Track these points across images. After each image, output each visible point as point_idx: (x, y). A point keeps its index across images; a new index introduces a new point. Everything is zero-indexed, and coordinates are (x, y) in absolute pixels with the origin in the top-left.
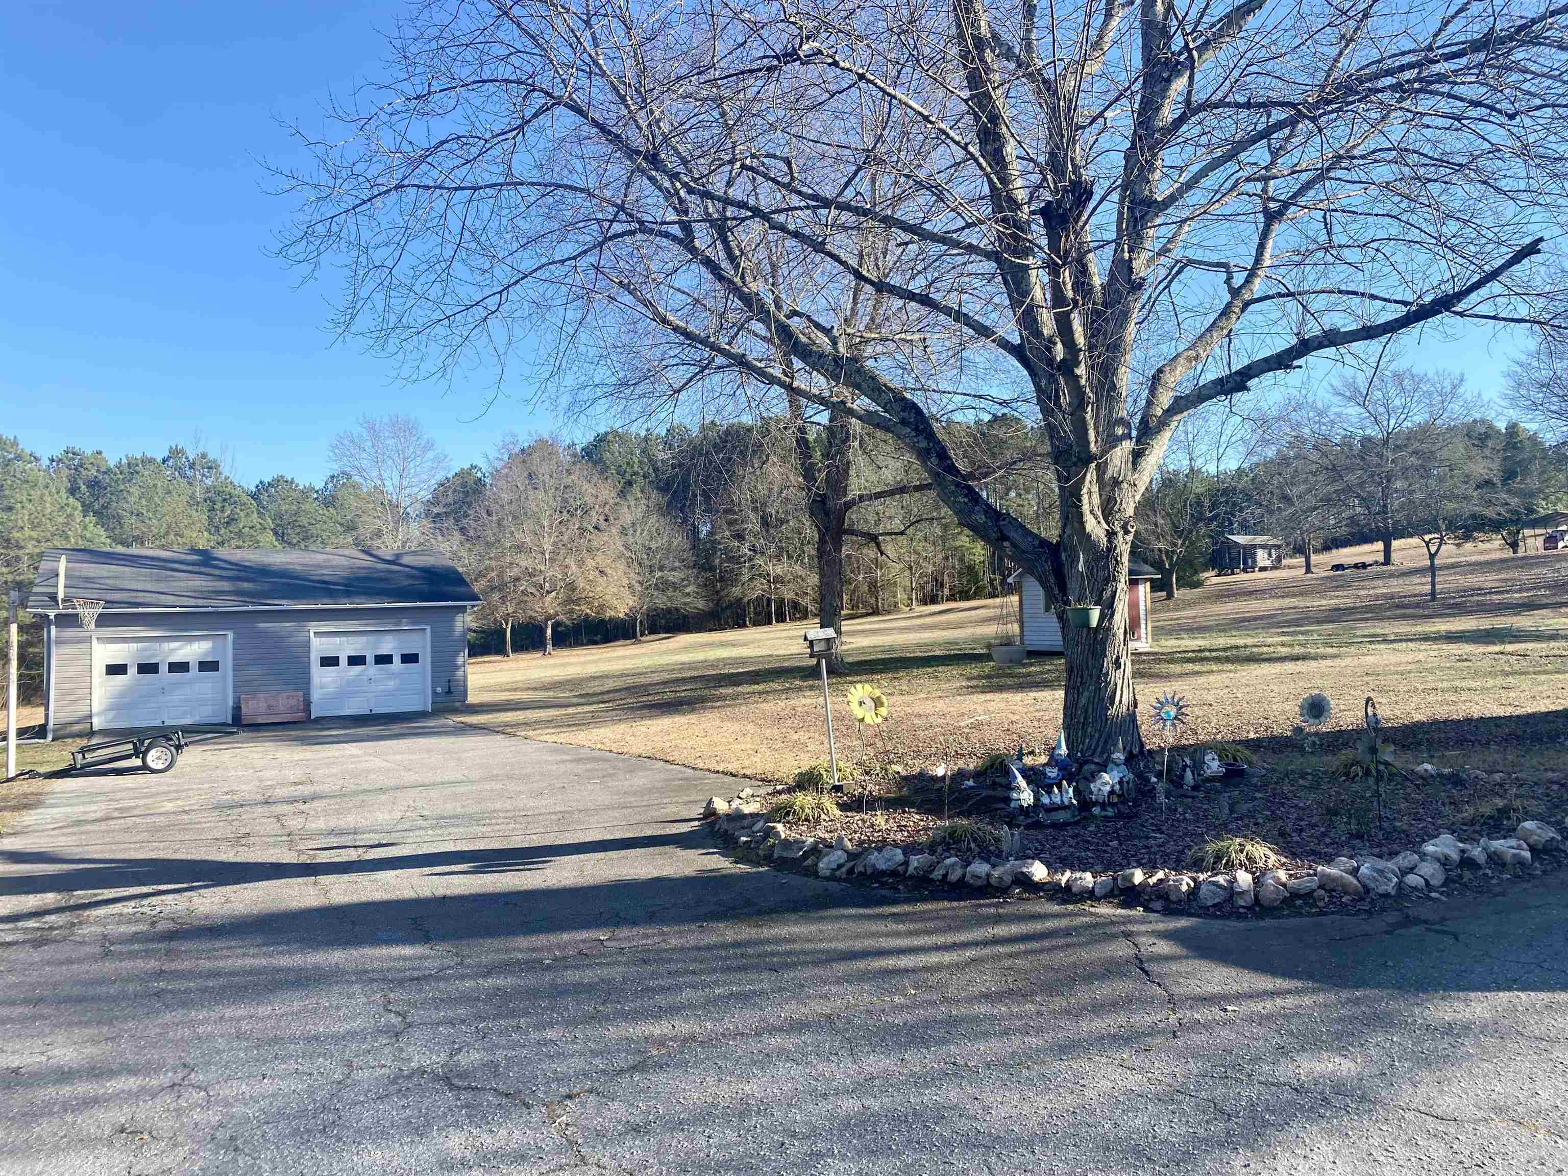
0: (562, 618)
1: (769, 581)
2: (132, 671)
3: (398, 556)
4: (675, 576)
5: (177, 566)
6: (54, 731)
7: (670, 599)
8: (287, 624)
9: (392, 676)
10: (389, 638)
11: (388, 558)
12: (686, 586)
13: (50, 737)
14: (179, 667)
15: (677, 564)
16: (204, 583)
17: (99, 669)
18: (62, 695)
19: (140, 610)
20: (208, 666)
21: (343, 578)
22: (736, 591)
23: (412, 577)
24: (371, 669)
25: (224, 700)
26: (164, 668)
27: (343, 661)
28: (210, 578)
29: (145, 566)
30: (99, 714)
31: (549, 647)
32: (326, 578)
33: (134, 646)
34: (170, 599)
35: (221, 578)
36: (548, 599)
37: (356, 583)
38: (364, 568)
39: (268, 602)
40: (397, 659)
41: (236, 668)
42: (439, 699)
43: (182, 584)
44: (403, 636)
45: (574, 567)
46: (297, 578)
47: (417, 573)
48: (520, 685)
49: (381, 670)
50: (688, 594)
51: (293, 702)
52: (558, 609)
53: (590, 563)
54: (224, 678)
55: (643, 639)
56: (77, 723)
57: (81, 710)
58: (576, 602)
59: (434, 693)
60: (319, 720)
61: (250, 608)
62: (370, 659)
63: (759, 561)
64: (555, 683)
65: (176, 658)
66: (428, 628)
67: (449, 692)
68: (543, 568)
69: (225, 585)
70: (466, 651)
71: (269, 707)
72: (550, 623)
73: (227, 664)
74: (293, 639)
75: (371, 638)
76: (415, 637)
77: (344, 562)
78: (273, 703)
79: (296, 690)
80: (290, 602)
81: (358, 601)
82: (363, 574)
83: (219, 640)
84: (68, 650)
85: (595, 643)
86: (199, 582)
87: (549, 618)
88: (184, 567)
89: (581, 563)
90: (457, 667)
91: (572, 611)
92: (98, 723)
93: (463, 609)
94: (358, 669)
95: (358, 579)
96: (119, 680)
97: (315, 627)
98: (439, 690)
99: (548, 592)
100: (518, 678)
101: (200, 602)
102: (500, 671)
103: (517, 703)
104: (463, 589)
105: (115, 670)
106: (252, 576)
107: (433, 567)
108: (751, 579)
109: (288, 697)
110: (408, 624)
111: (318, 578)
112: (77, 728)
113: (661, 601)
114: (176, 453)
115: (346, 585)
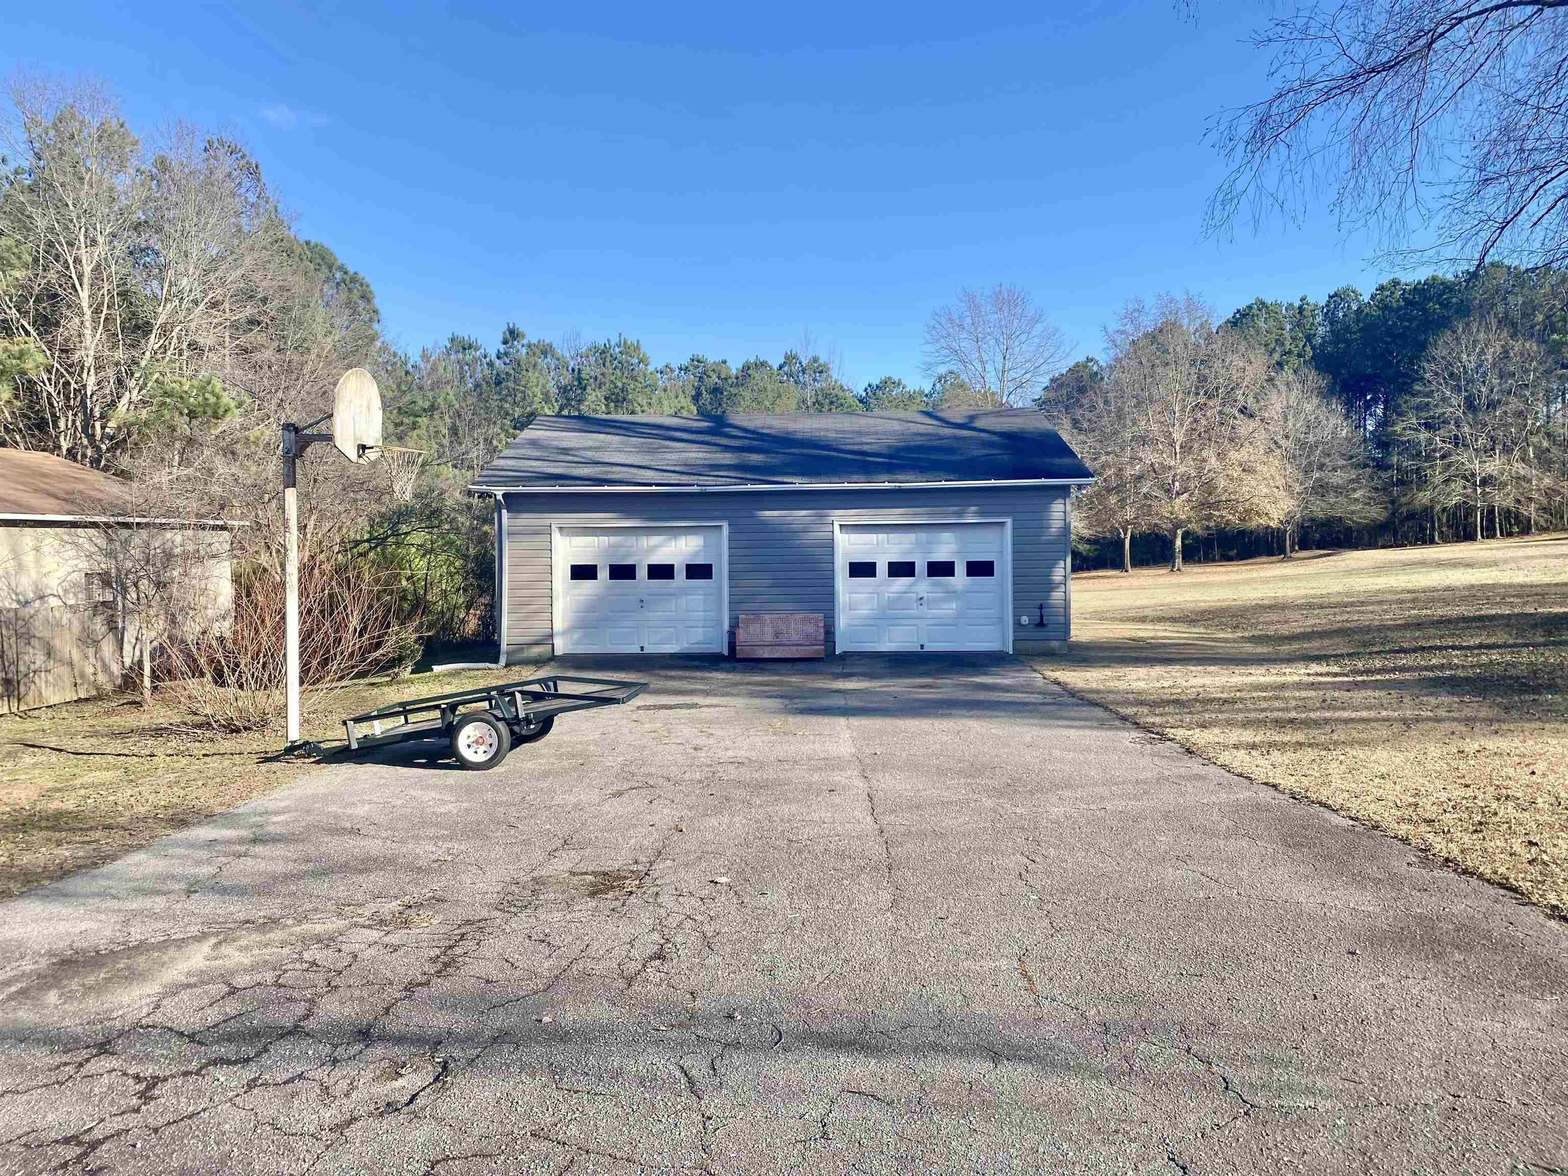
0: (1193, 526)
1: (1474, 484)
2: (603, 574)
3: (972, 418)
4: (1338, 478)
5: (678, 434)
6: (508, 653)
7: (1332, 506)
8: (803, 513)
9: (952, 594)
10: (946, 536)
11: (959, 421)
12: (1354, 490)
13: (503, 660)
14: (661, 572)
15: (1341, 462)
16: (701, 455)
17: (562, 572)
18: (518, 605)
19: (606, 489)
20: (698, 571)
21: (889, 447)
22: (1423, 497)
23: (991, 445)
24: (922, 584)
25: (720, 623)
26: (642, 573)
27: (882, 569)
28: (714, 448)
29: (642, 435)
30: (564, 633)
31: (1179, 561)
32: (865, 448)
33: (604, 540)
34: (649, 475)
35: (727, 448)
36: (1178, 501)
37: (902, 454)
38: (921, 434)
39: (776, 479)
40: (960, 569)
41: (733, 576)
42: (1022, 635)
43: (674, 456)
44: (970, 534)
45: (1213, 462)
46: (828, 448)
47: (995, 438)
48: (1148, 612)
49: (935, 585)
50: (1356, 500)
51: (810, 628)
52: (1192, 514)
53: (1234, 455)
54: (720, 588)
55: (1294, 555)
56: (537, 643)
57: (539, 628)
58: (1216, 505)
59: (1017, 624)
60: (846, 655)
61: (750, 487)
62: (921, 568)
63: (1462, 457)
64: (1203, 612)
65: (660, 558)
66: (1009, 521)
67: (1041, 624)
68: (1173, 463)
69: (727, 458)
70: (1069, 560)
71: (777, 634)
72: (1179, 532)
73: (722, 570)
74: (811, 535)
75: (923, 536)
76: (990, 535)
77: (896, 426)
78: (782, 627)
79: (813, 611)
80: (805, 480)
81: (900, 477)
82: (918, 441)
83: (713, 536)
84: (526, 543)
85: (1230, 559)
86: (696, 454)
87: (1177, 526)
88: (685, 436)
89: (1221, 456)
90: (1050, 587)
91: (1209, 517)
92: (561, 646)
93: (1064, 491)
94: (903, 582)
95: (908, 449)
96: (587, 586)
97: (839, 517)
98: (1025, 620)
99: (1178, 494)
100: (1145, 602)
101: (685, 479)
102: (1119, 589)
103: (1153, 647)
104: (1067, 461)
105: (582, 572)
106: (766, 445)
107: (1023, 432)
108: (1447, 482)
109: (804, 620)
110: (981, 514)
111: (856, 448)
112: (536, 651)
113: (1319, 509)
114: (790, 358)
115: (890, 457)
